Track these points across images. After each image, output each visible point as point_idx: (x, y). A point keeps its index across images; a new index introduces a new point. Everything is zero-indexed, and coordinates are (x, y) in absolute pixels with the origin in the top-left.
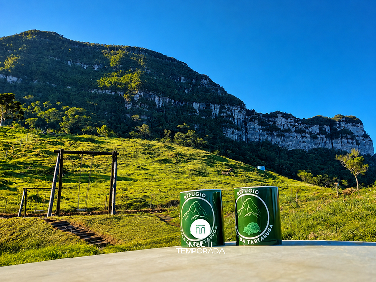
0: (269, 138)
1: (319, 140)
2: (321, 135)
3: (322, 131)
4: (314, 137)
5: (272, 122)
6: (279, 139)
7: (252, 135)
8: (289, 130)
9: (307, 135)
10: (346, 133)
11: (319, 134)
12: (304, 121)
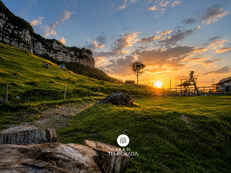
0: (48, 54)
1: (74, 58)
2: (75, 56)
3: (75, 55)
4: (72, 56)
5: (50, 44)
6: (54, 55)
7: (37, 49)
8: (60, 51)
9: (69, 55)
10: (86, 57)
11: (74, 55)
12: (68, 48)
